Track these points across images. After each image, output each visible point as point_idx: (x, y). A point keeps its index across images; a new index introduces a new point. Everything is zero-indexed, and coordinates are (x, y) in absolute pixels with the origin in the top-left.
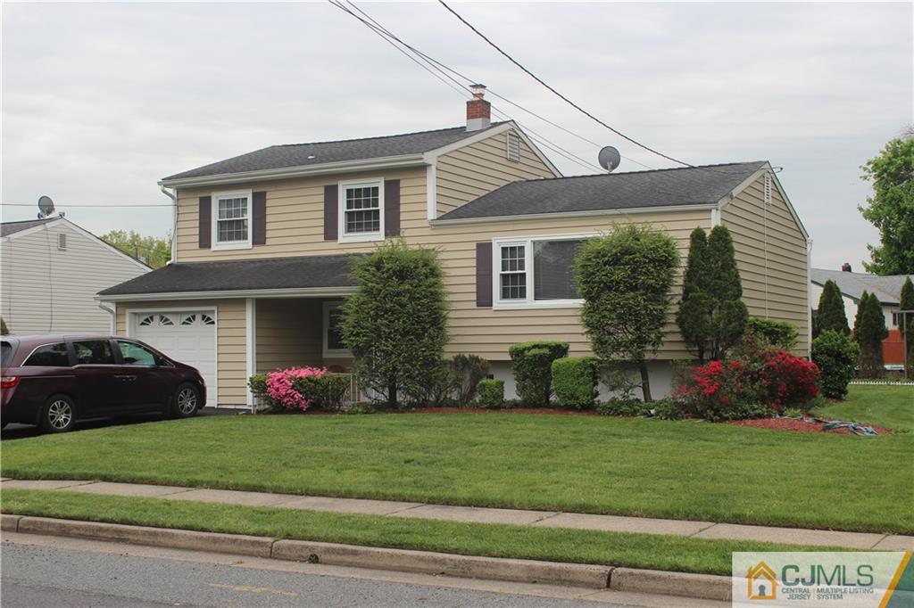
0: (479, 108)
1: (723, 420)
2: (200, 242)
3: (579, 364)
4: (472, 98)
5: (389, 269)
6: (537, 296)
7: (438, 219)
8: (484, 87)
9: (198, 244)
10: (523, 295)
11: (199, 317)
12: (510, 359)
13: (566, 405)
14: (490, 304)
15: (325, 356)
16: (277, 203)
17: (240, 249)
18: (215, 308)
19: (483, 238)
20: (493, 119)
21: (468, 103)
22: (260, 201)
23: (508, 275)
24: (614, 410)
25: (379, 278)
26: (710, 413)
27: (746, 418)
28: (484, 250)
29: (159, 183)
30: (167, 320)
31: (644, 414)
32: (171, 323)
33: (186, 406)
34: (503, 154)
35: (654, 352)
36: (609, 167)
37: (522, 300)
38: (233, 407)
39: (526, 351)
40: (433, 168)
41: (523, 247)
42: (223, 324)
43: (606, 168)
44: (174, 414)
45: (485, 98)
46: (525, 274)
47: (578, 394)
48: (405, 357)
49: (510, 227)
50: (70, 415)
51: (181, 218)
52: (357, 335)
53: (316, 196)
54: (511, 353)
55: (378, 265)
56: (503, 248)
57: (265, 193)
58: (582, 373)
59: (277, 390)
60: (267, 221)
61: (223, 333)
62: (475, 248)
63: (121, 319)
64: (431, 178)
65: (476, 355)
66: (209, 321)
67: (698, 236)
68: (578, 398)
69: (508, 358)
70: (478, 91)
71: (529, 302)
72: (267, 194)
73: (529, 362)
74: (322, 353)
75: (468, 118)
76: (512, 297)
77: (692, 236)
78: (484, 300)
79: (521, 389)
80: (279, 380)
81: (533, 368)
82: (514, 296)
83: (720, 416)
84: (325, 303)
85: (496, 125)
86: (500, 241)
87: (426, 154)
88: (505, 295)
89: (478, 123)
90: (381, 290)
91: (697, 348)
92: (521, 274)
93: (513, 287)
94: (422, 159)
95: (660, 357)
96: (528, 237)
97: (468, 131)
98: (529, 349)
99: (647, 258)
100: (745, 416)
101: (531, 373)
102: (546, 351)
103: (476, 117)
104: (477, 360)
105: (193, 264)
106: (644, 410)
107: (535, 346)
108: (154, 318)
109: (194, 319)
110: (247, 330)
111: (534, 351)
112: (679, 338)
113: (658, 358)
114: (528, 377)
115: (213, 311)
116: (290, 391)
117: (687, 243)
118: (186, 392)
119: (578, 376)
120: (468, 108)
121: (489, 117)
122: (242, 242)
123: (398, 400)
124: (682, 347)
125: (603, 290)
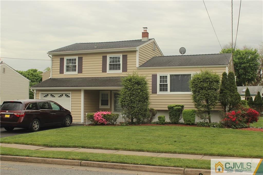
0: (145, 34)
1: (237, 128)
2: (60, 72)
3: (191, 112)
4: (143, 31)
5: (134, 82)
6: (171, 91)
7: (139, 67)
8: (147, 28)
9: (59, 72)
10: (167, 90)
11: (64, 95)
12: (168, 109)
13: (187, 123)
14: (156, 93)
15: (100, 108)
16: (86, 60)
17: (74, 74)
18: (71, 92)
19: (154, 73)
20: (149, 38)
21: (142, 33)
22: (80, 59)
23: (162, 84)
24: (202, 125)
25: (131, 84)
26: (233, 126)
27: (242, 128)
28: (154, 77)
29: (47, 53)
30: (53, 95)
31: (213, 126)
32: (55, 97)
33: (68, 123)
34: (152, 48)
35: (214, 108)
36: (183, 53)
37: (166, 92)
38: (76, 123)
39: (174, 107)
40: (138, 51)
41: (167, 76)
42: (73, 97)
43: (182, 54)
44: (64, 125)
45: (147, 31)
46: (167, 84)
47: (191, 120)
48: (139, 109)
49: (163, 70)
50: (38, 125)
51: (54, 64)
52: (124, 101)
53: (99, 59)
54: (169, 108)
55: (130, 80)
56: (160, 76)
57: (82, 57)
58: (192, 114)
59: (97, 118)
60: (83, 66)
61: (73, 100)
62: (152, 76)
63: (37, 95)
64: (137, 54)
65: (152, 108)
66: (67, 96)
67: (224, 74)
68: (191, 121)
69: (167, 109)
70: (145, 29)
71: (168, 92)
72: (83, 58)
73: (175, 110)
74: (99, 107)
75: (142, 37)
76: (163, 91)
77: (223, 74)
78: (154, 92)
79: (171, 119)
80: (98, 115)
81: (176, 112)
82: (164, 91)
83: (236, 127)
84: (100, 91)
85: (150, 40)
86: (159, 74)
87: (137, 47)
88: (161, 90)
89: (145, 39)
90: (132, 88)
91: (224, 107)
92: (166, 84)
93: (163, 88)
94: (136, 49)
95: (215, 109)
96: (168, 73)
97: (142, 41)
98: (175, 107)
99: (214, 80)
100: (242, 127)
101: (175, 114)
102: (180, 107)
103: (145, 37)
104: (153, 109)
105: (58, 78)
106: (212, 125)
107: (176, 106)
108: (49, 95)
109: (63, 96)
110: (81, 99)
111: (176, 107)
112: (220, 104)
113: (215, 110)
114: (174, 115)
115: (70, 93)
116: (102, 118)
117: (222, 76)
118: (68, 118)
119: (191, 115)
120: (142, 34)
121: (148, 37)
122: (74, 72)
123: (134, 121)
124: (221, 107)
125: (200, 89)
